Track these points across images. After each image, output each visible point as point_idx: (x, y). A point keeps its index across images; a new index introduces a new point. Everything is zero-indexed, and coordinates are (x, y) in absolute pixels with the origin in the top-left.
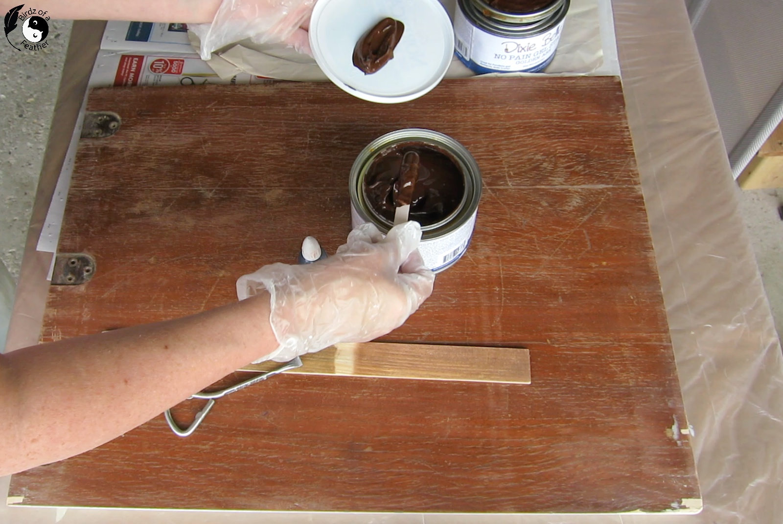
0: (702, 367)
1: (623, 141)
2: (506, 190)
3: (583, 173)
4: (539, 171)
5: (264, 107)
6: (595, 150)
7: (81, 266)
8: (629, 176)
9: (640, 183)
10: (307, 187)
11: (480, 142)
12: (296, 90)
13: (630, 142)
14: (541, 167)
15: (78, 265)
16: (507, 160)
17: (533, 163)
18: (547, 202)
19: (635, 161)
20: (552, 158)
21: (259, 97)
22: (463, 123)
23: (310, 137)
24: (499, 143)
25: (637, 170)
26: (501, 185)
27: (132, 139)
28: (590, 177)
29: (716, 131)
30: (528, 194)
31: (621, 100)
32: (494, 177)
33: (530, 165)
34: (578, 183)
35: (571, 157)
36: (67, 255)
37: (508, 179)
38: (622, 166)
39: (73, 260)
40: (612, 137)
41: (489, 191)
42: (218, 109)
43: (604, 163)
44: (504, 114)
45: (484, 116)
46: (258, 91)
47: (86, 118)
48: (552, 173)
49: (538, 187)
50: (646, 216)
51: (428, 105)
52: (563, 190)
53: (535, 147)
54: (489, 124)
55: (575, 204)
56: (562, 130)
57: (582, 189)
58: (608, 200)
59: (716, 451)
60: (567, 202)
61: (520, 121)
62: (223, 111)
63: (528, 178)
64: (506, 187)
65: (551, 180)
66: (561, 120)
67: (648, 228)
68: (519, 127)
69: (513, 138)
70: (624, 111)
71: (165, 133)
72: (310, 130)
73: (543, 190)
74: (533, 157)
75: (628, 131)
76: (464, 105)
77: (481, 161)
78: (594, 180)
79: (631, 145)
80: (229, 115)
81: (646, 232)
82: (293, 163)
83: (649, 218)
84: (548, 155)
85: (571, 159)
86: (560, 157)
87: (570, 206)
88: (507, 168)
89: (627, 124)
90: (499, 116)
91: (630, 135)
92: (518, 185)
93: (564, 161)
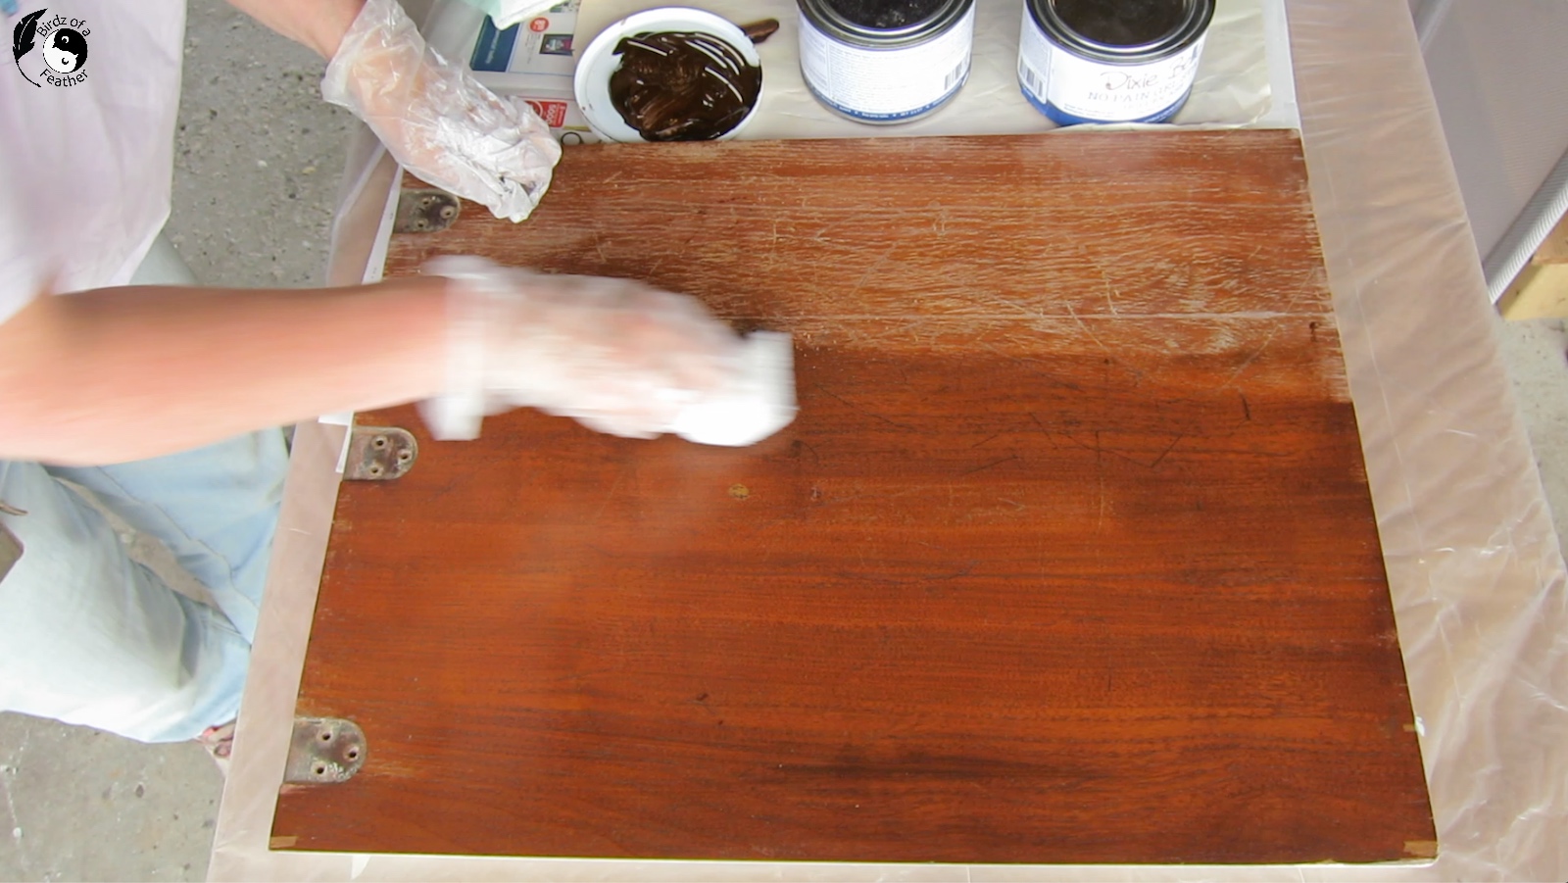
0: (1437, 618)
1: (1305, 239)
2: (1108, 321)
3: (1236, 292)
4: (1162, 288)
5: (700, 181)
6: (1257, 254)
7: (393, 448)
8: (1315, 298)
9: (1332, 310)
10: (774, 315)
11: (1063, 241)
12: (754, 153)
13: (1317, 239)
14: (1165, 283)
15: (388, 447)
16: (1108, 270)
17: (1153, 276)
18: (1176, 341)
19: (1324, 271)
20: (1184, 266)
21: (693, 164)
22: (1035, 209)
23: (778, 232)
24: (1096, 243)
25: (1327, 288)
26: (1099, 312)
27: (480, 235)
28: (1248, 299)
29: (1461, 221)
30: (1145, 328)
31: (1300, 168)
32: (1086, 299)
33: (1147, 278)
34: (1229, 309)
35: (1217, 265)
36: (371, 430)
37: (1110, 302)
38: (1302, 281)
39: (379, 439)
40: (1286, 232)
41: (1079, 322)
42: (624, 184)
43: (1273, 276)
44: (1105, 193)
45: (1072, 196)
46: (690, 154)
47: (401, 199)
48: (1184, 292)
49: (1161, 315)
50: (1344, 365)
51: (977, 178)
52: (1203, 321)
53: (1156, 250)
54: (1078, 211)
55: (1224, 345)
56: (1201, 219)
57: (1235, 319)
58: (1278, 337)
59: (1463, 760)
60: (1210, 341)
61: (1131, 205)
62: (632, 188)
63: (1145, 300)
64: (1107, 316)
65: (1184, 304)
66: (1200, 204)
67: (1346, 385)
68: (1129, 215)
69: (1120, 234)
70: (1305, 188)
71: (534, 225)
72: (778, 220)
73: (1170, 320)
74: (1152, 265)
75: (1313, 221)
76: (1036, 178)
77: (1065, 273)
78: (1255, 305)
79: (1319, 245)
80: (642, 194)
81: (1343, 391)
82: (748, 276)
83: (1349, 368)
84: (1178, 262)
85: (1216, 268)
86: (1199, 265)
87: (1215, 348)
88: (1110, 283)
89: (1311, 210)
90: (1096, 197)
91: (1315, 228)
92: (1128, 312)
93: (1205, 272)
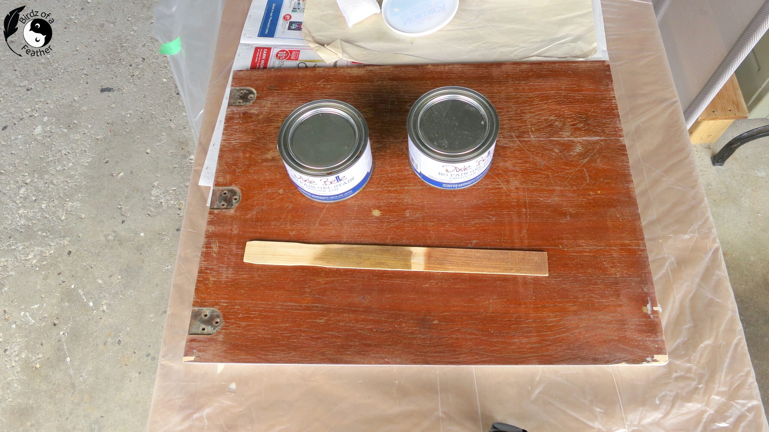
0: (667, 264)
1: (612, 107)
2: (530, 141)
3: (583, 129)
4: (552, 128)
5: (358, 83)
6: (592, 113)
7: (231, 196)
8: (616, 131)
9: (623, 136)
10: (390, 139)
11: (511, 108)
12: (380, 71)
13: (617, 107)
14: (553, 125)
15: (228, 195)
16: (529, 120)
17: (548, 122)
18: (558, 149)
19: (620, 120)
20: (561, 118)
21: (354, 76)
22: (498, 94)
23: (391, 105)
24: (524, 108)
25: (621, 127)
26: (526, 138)
27: (265, 106)
28: (589, 132)
29: (676, 99)
30: (545, 144)
31: (609, 77)
32: (521, 132)
33: (546, 123)
34: (580, 136)
35: (575, 118)
36: (221, 188)
37: (531, 133)
38: (611, 124)
39: (225, 192)
40: (604, 104)
41: (518, 142)
42: (325, 85)
43: (598, 122)
44: (528, 88)
45: (514, 89)
46: (353, 72)
47: (231, 92)
48: (561, 129)
49: (552, 139)
50: (628, 159)
51: (474, 82)
52: (570, 141)
53: (550, 111)
54: (516, 95)
55: (578, 151)
56: (568, 98)
57: (583, 140)
58: (601, 148)
59: (677, 322)
60: (572, 149)
61: (539, 93)
62: (329, 86)
63: (545, 132)
64: (529, 139)
65: (561, 134)
66: (568, 92)
67: (629, 167)
68: (538, 97)
69: (534, 105)
70: (611, 85)
71: (288, 102)
72: (390, 100)
73: (555, 141)
74: (548, 117)
75: (615, 99)
76: (498, 82)
77: (512, 121)
78: (591, 134)
79: (617, 109)
80: (333, 89)
81: (628, 170)
82: (379, 123)
83: (631, 161)
84: (558, 117)
85: (575, 119)
86: (568, 117)
87: (575, 152)
88: (530, 125)
89: (614, 94)
90: (524, 89)
91: (616, 102)
92: (538, 137)
93: (570, 120)
